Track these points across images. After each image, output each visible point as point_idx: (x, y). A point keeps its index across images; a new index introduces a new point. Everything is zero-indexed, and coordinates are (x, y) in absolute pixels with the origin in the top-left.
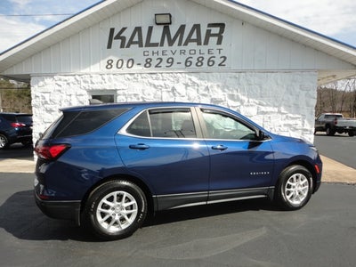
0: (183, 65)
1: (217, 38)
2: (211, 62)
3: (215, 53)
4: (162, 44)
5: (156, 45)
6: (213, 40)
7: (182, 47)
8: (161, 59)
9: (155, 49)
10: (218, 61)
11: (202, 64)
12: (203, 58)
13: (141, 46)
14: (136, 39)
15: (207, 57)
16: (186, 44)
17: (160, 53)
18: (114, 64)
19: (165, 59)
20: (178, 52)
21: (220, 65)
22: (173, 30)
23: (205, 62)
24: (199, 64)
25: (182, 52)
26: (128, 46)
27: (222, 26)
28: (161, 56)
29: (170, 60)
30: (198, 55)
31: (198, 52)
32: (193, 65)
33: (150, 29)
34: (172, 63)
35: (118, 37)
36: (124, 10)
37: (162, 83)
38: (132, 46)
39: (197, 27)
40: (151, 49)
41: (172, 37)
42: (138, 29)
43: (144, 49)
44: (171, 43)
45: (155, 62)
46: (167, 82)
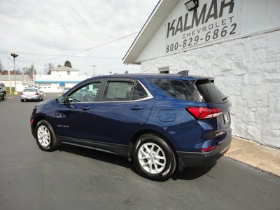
0: (204, 40)
1: (229, 7)
2: (224, 33)
3: (228, 23)
4: (192, 27)
5: (189, 28)
8: (191, 39)
9: (189, 31)
10: (229, 30)
11: (217, 36)
12: (218, 30)
13: (182, 31)
14: (179, 27)
16: (207, 21)
17: (191, 34)
18: (169, 48)
19: (194, 37)
20: (201, 30)
21: (231, 33)
22: (199, 11)
23: (219, 34)
24: (215, 36)
25: (204, 29)
26: (176, 33)
28: (191, 36)
29: (197, 38)
30: (215, 28)
31: (214, 26)
32: (211, 39)
34: (198, 40)
35: (171, 28)
36: (174, 7)
37: (190, 58)
39: (214, 2)
40: (186, 32)
41: (198, 18)
42: (180, 19)
44: (198, 23)
46: (193, 57)
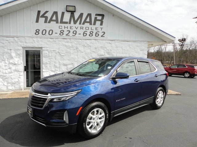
0: (82, 35)
1: (100, 22)
2: (97, 34)
3: (99, 30)
4: (70, 23)
5: (66, 23)
6: (98, 23)
7: (82, 25)
8: (69, 31)
9: (66, 25)
10: (101, 34)
11: (92, 35)
12: (93, 32)
13: (57, 22)
14: (54, 18)
15: (95, 32)
17: (69, 28)
18: (40, 32)
19: (72, 31)
20: (79, 28)
21: (102, 36)
22: (77, 15)
24: (91, 35)
25: (82, 28)
26: (49, 22)
27: (103, 16)
29: (75, 32)
30: (90, 30)
31: (90, 29)
32: (88, 36)
33: (63, 13)
34: (76, 33)
35: (43, 16)
37: (70, 44)
38: (51, 22)
39: (89, 15)
40: (63, 25)
41: (76, 19)
42: (55, 13)
43: (59, 24)
44: (75, 22)
45: (66, 33)
46: (73, 44)
